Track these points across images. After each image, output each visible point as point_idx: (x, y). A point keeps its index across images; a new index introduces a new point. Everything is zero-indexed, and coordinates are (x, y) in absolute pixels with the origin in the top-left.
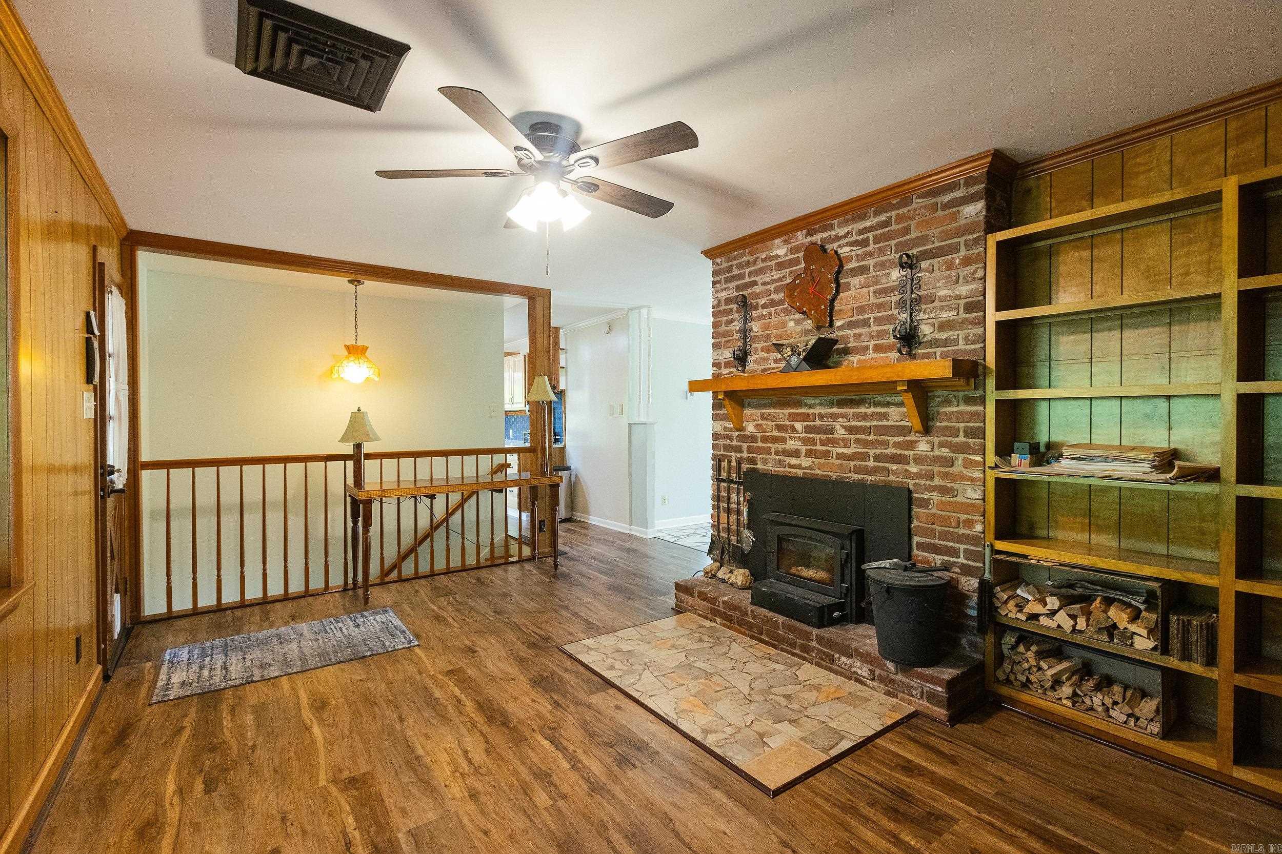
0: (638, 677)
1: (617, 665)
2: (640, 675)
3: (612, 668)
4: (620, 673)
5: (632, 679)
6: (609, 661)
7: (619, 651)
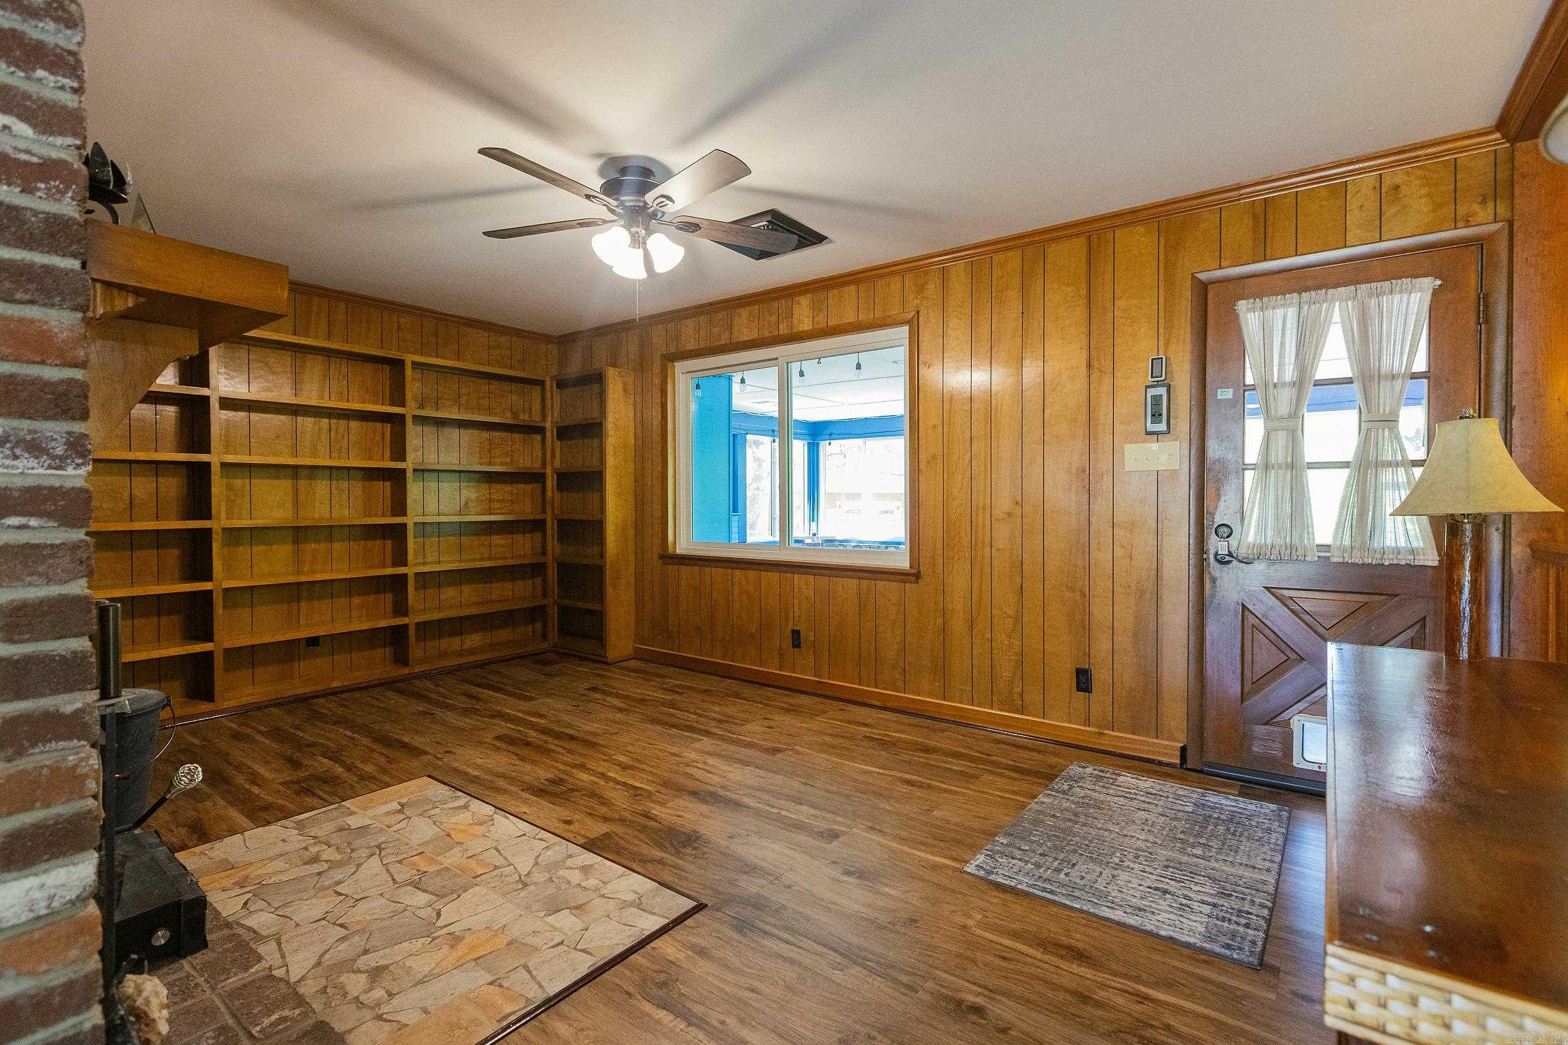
0: (540, 859)
1: (576, 877)
2: (536, 864)
3: (585, 869)
4: (569, 862)
5: (551, 855)
6: (592, 882)
7: (576, 908)
